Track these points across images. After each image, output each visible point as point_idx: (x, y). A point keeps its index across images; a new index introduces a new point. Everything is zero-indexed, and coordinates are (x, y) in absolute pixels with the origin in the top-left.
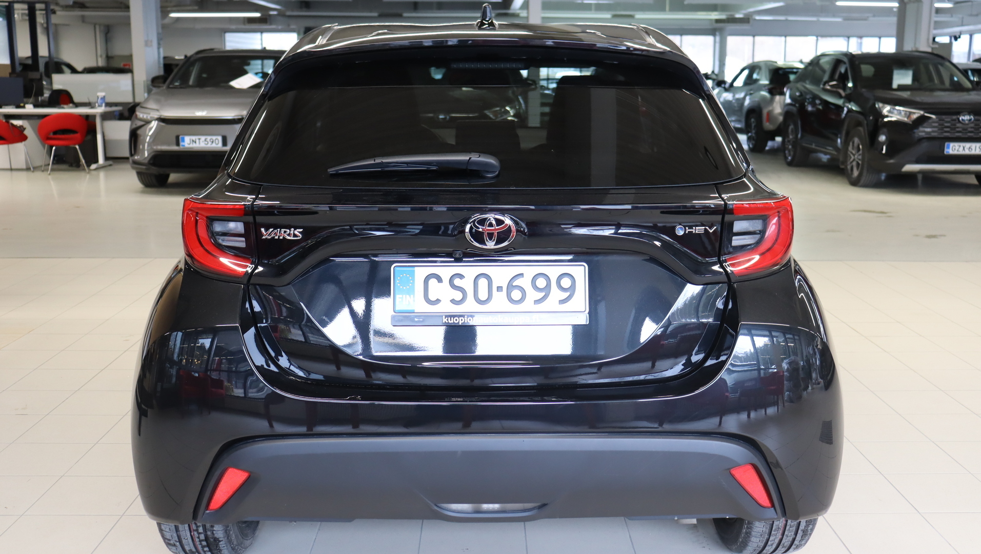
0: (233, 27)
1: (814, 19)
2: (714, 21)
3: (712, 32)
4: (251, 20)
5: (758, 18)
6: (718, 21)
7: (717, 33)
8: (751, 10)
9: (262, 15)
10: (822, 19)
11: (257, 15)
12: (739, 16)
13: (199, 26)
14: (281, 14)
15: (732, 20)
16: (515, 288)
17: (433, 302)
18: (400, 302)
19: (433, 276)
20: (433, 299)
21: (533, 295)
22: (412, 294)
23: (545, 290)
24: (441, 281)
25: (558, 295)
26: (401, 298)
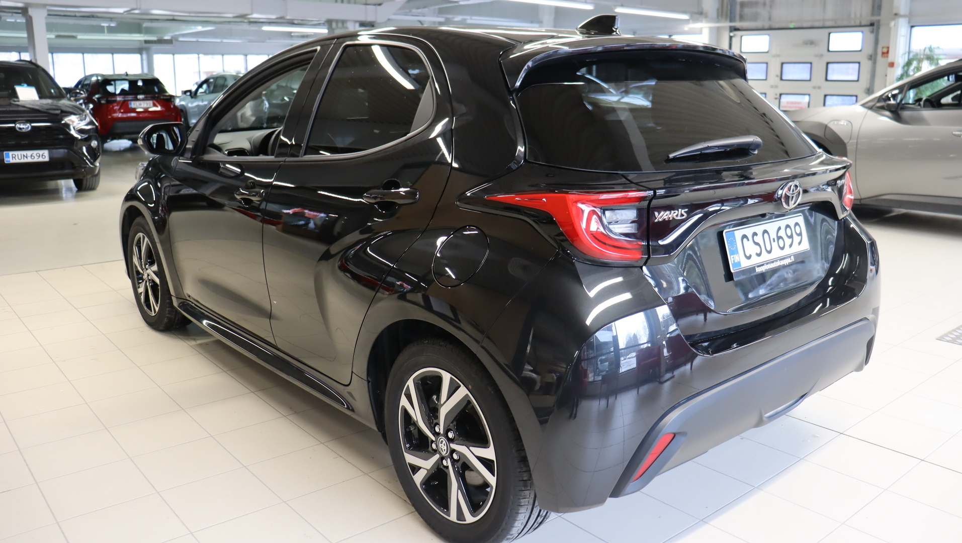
1: (219, 40)
2: (143, 42)
3: (139, 50)
5: (181, 39)
6: (146, 42)
7: (144, 52)
8: (177, 33)
10: (225, 41)
12: (167, 38)
15: (160, 41)
16: (779, 238)
17: (749, 258)
18: (734, 261)
19: (744, 236)
20: (748, 255)
21: (788, 241)
22: (738, 253)
23: (791, 237)
24: (748, 240)
25: (797, 239)
26: (733, 258)
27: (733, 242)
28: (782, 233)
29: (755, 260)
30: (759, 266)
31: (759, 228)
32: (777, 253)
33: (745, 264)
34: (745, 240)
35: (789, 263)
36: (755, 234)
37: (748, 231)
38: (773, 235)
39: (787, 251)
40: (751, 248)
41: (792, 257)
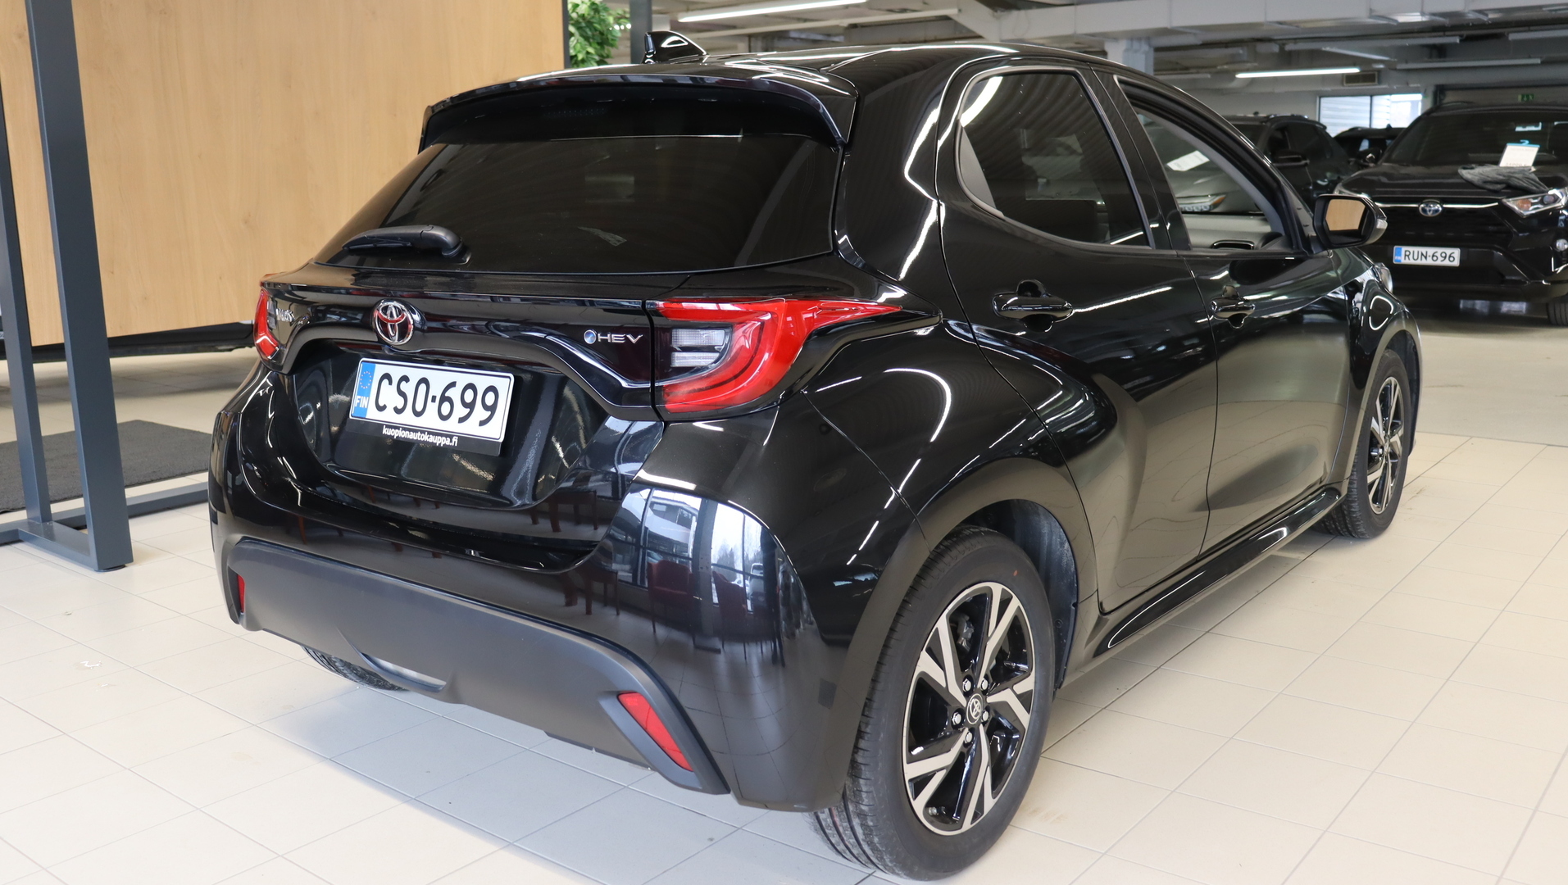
0: (1328, 89)
4: (1350, 78)
9: (1362, 71)
11: (1355, 70)
13: (1279, 89)
14: (1391, 67)
16: (444, 398)
17: (381, 408)
18: (359, 404)
19: (387, 376)
20: (381, 404)
21: (459, 411)
22: (369, 396)
23: (470, 406)
24: (390, 383)
25: (480, 413)
26: (360, 399)
27: (368, 378)
28: (454, 394)
29: (388, 416)
30: (387, 426)
31: (415, 373)
32: (430, 420)
33: (373, 415)
34: (386, 381)
35: (445, 445)
36: (405, 379)
37: (397, 371)
38: (436, 390)
39: (452, 425)
40: (390, 397)
41: (455, 439)
